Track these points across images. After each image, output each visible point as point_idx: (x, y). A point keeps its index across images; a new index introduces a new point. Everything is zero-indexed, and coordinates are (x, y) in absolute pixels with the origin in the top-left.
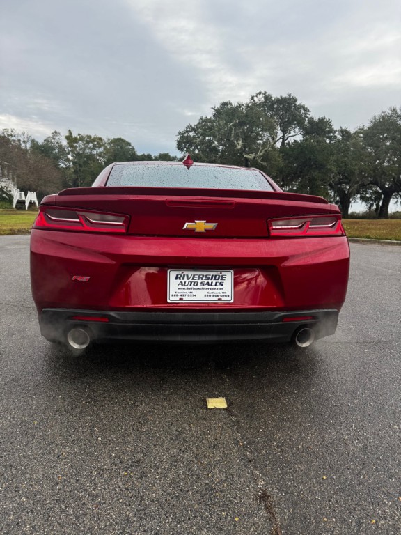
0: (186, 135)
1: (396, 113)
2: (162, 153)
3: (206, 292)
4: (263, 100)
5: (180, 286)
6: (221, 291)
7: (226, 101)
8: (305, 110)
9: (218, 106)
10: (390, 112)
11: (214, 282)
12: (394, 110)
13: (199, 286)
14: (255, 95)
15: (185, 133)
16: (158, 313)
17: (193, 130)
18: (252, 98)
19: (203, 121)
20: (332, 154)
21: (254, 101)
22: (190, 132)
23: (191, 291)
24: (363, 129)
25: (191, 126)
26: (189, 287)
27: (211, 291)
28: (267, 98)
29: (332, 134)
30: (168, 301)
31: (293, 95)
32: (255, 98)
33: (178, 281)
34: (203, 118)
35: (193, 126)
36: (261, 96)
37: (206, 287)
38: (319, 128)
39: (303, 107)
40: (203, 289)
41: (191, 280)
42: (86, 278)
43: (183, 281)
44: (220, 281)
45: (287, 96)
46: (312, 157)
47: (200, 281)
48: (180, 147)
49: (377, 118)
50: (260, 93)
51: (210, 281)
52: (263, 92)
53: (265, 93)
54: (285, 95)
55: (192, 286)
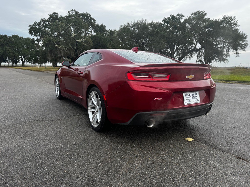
0: (34, 27)
1: (130, 25)
2: (14, 35)
3: (193, 100)
4: (74, 13)
5: (187, 99)
6: (197, 99)
7: (55, 12)
8: (93, 20)
9: (51, 14)
10: (127, 24)
11: (195, 96)
12: (129, 24)
13: (191, 98)
14: (70, 11)
15: (33, 26)
16: (182, 109)
17: (38, 24)
18: (69, 12)
19: (43, 21)
20: (109, 41)
21: (70, 13)
22: (36, 25)
23: (189, 100)
24: (116, 31)
25: (36, 23)
26: (189, 99)
27: (194, 99)
28: (76, 13)
29: (106, 32)
30: (185, 104)
31: (89, 13)
32: (70, 12)
33: (186, 97)
34: (43, 19)
35: (38, 23)
36: (73, 11)
37: (193, 98)
38: (101, 29)
39: (93, 19)
40: (192, 99)
41: (189, 96)
42: (160, 99)
43: (187, 97)
44: (196, 96)
45: (86, 13)
46: (101, 42)
47: (191, 96)
48: (31, 33)
49: (122, 27)
50: (72, 10)
51: (194, 96)
52: (74, 10)
53: (75, 10)
54: (85, 13)
55: (190, 98)
